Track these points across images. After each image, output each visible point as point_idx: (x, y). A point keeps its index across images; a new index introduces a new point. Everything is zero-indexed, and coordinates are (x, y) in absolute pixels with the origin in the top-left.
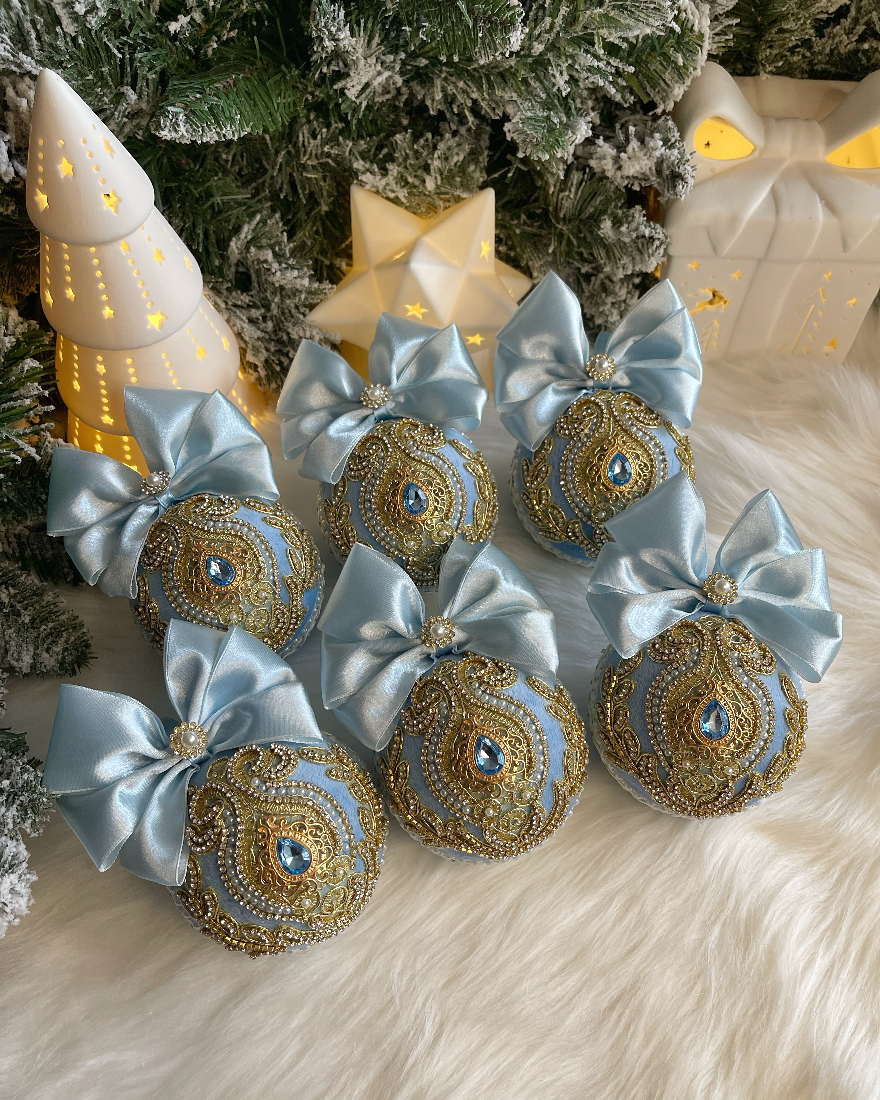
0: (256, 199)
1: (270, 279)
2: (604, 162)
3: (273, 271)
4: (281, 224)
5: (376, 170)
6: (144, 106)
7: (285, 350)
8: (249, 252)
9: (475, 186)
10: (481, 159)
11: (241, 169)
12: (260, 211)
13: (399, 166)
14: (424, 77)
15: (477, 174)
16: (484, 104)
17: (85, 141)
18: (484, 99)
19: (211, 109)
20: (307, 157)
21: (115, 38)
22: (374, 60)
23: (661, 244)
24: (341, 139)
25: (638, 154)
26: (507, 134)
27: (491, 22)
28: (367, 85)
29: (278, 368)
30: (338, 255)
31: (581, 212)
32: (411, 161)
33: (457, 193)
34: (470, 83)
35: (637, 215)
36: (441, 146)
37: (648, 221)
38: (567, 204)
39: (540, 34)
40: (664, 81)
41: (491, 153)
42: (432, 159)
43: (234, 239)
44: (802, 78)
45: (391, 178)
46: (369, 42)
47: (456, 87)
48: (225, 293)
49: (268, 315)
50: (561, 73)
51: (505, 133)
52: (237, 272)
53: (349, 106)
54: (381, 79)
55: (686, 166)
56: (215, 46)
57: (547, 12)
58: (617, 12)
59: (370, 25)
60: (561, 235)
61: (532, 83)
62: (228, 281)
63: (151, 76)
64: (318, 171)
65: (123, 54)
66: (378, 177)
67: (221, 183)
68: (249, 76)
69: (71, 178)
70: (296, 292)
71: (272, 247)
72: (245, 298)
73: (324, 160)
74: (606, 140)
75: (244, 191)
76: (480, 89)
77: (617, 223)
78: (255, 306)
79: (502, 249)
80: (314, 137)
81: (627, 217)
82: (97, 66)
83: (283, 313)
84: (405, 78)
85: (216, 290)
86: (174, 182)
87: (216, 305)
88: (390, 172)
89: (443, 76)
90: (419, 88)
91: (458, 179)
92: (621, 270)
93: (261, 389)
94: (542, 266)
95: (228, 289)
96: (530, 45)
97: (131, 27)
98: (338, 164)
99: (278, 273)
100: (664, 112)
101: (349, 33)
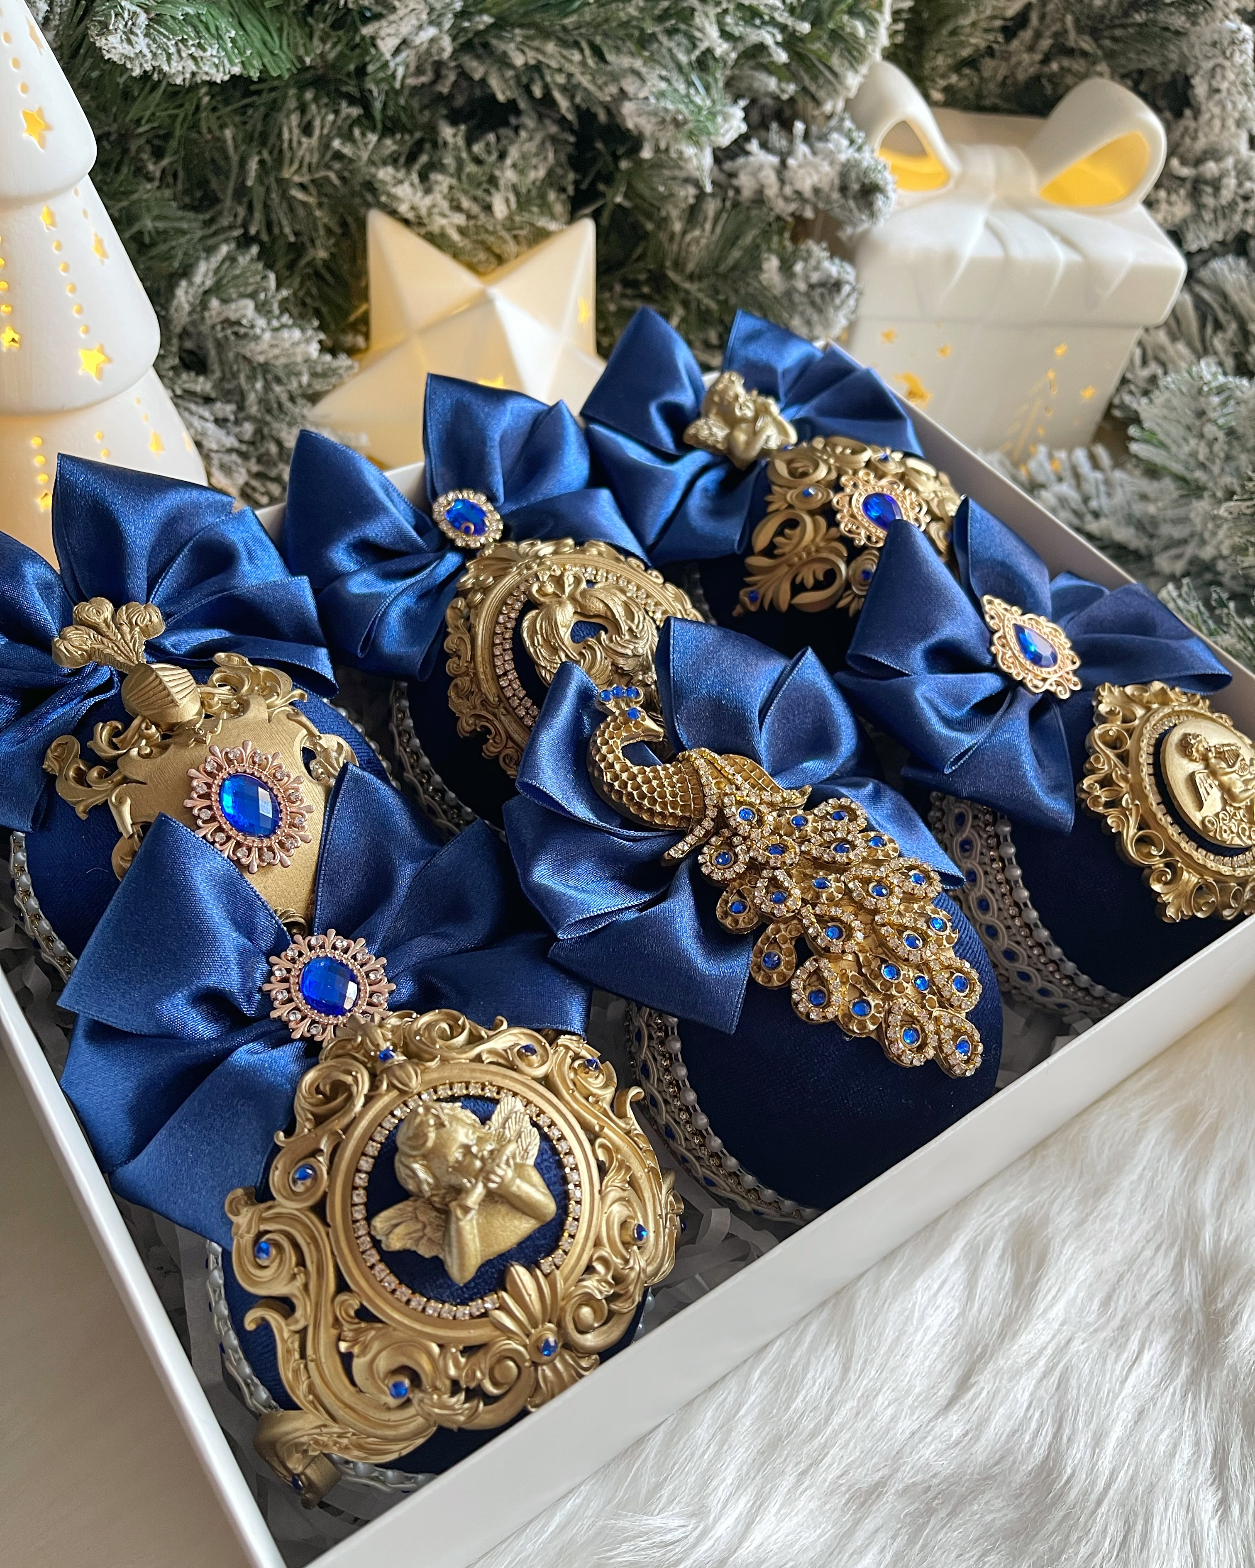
0: (214, 228)
2: (759, 177)
3: (258, 331)
4: (260, 266)
5: (416, 181)
8: (208, 310)
10: (564, 186)
12: (225, 245)
15: (559, 208)
16: (585, 80)
18: (585, 72)
19: (187, 18)
20: (294, 168)
23: (851, 291)
24: (357, 131)
25: (810, 160)
26: (627, 119)
28: (405, 41)
31: (719, 260)
32: (469, 171)
33: (543, 224)
35: (814, 250)
36: (513, 151)
37: (832, 257)
38: (696, 251)
40: (830, 69)
42: (502, 170)
43: (184, 283)
45: (439, 195)
51: (624, 118)
53: (379, 70)
54: (423, 37)
55: (884, 175)
60: (688, 298)
62: (174, 355)
64: (311, 192)
66: (420, 194)
70: (292, 371)
71: (251, 296)
73: (323, 174)
74: (759, 146)
77: (787, 262)
80: (311, 133)
81: (800, 251)
83: (269, 409)
84: (456, 43)
88: (437, 188)
89: (519, 39)
90: (475, 64)
100: (833, 113)
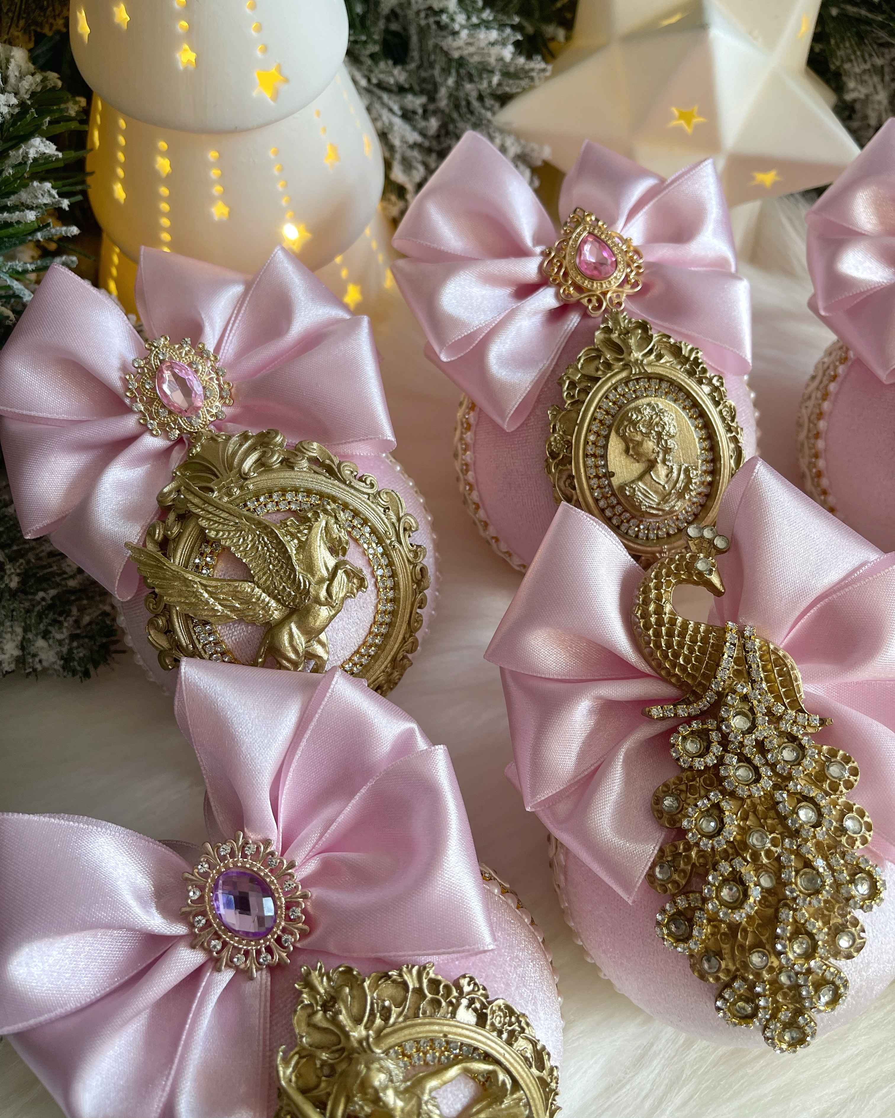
1: (448, 43)
48: (369, 62)
52: (388, 30)
72: (398, 75)
78: (412, 90)
87: (354, 82)
95: (372, 56)
99: (463, 34)
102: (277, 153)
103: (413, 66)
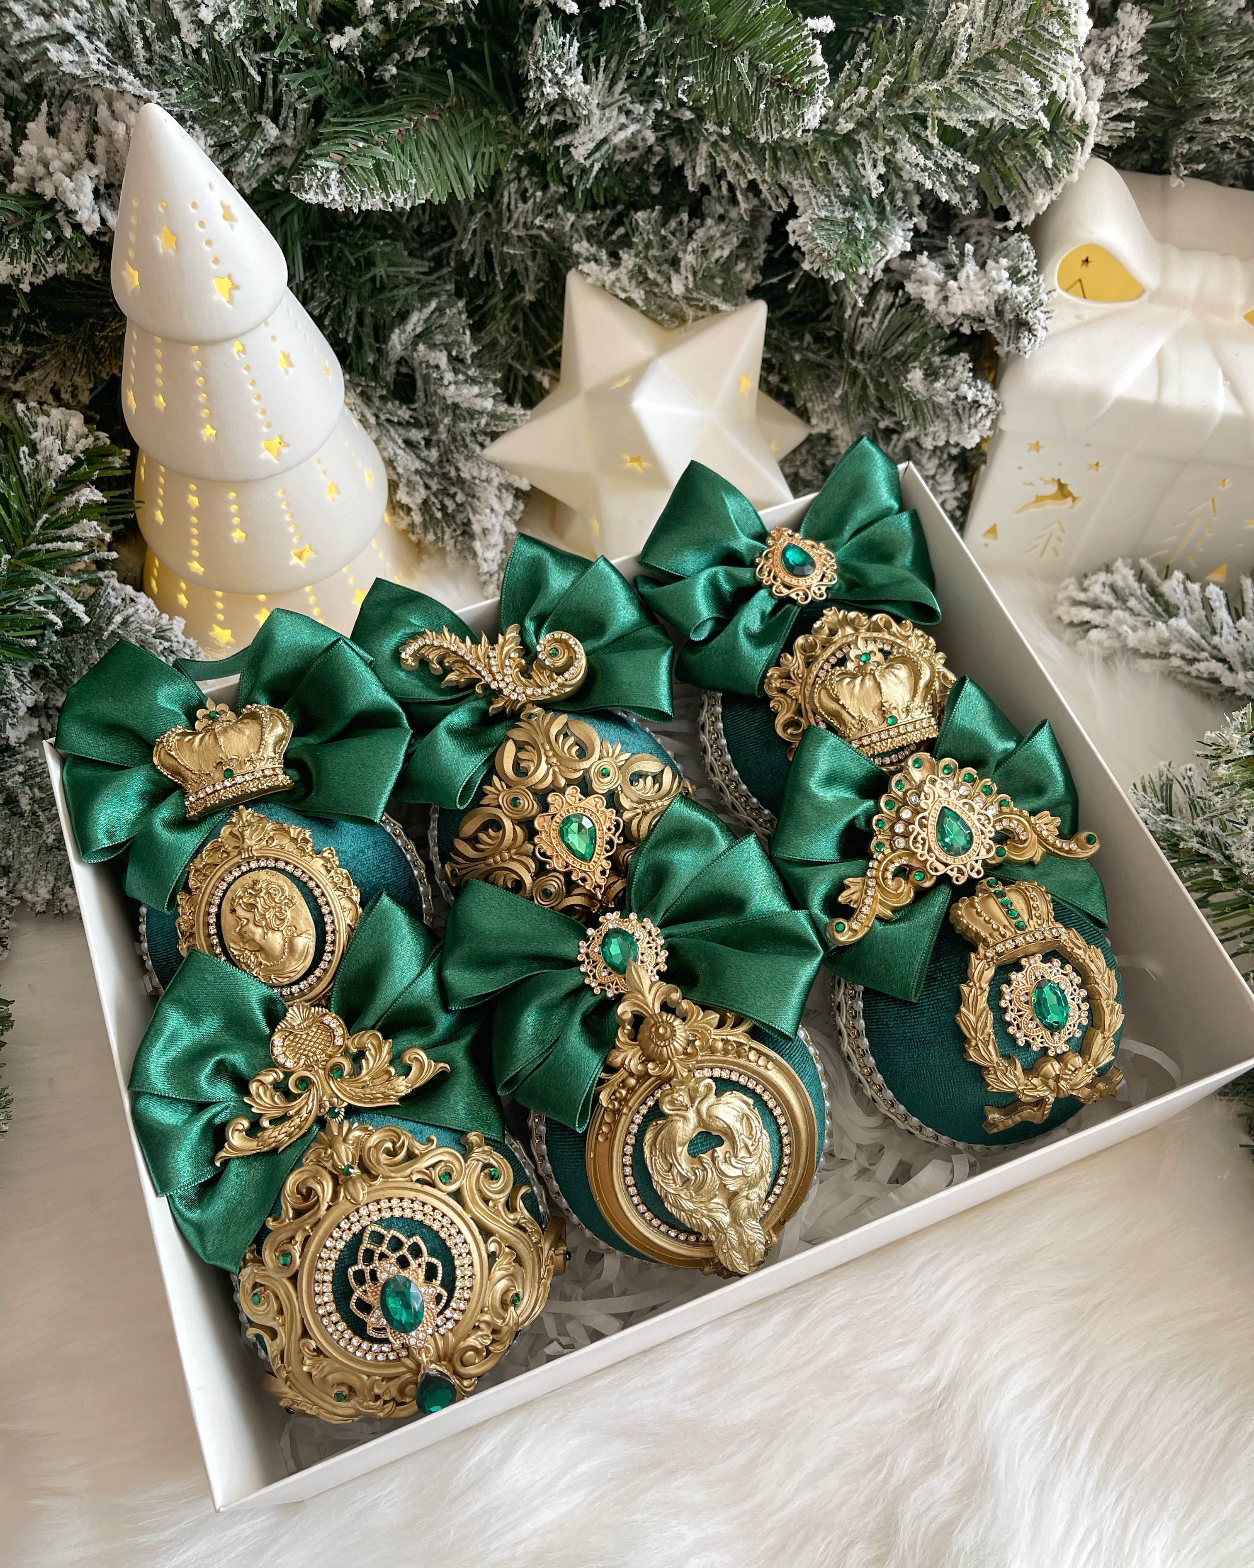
0: (435, 276)
1: (441, 391)
2: (925, 288)
3: (446, 382)
4: (464, 317)
5: (605, 258)
6: (289, 141)
7: (453, 490)
8: (415, 350)
9: (744, 292)
10: (755, 255)
11: (420, 226)
12: (436, 295)
13: (636, 255)
14: (687, 134)
15: (747, 276)
16: (764, 188)
17: (194, 205)
18: (764, 181)
19: (378, 165)
20: (512, 224)
21: (255, 51)
22: (615, 113)
23: (989, 413)
24: (560, 209)
25: (972, 285)
26: (791, 236)
27: (780, 86)
28: (604, 141)
29: (439, 515)
30: (542, 364)
31: (885, 348)
32: (653, 252)
33: (715, 302)
34: (747, 156)
35: (960, 368)
36: (700, 234)
37: (975, 378)
38: (867, 334)
39: (850, 108)
40: (1025, 182)
41: (771, 248)
42: (685, 251)
43: (397, 331)
44: (1233, 186)
45: (624, 271)
46: (611, 87)
47: (728, 160)
48: (377, 403)
49: (434, 438)
50: (875, 166)
51: (787, 233)
52: (398, 373)
53: (577, 168)
54: (622, 135)
55: (1037, 312)
56: (394, 71)
57: (864, 79)
58: (964, 87)
59: (613, 65)
60: (854, 375)
61: (833, 171)
62: (382, 387)
63: (302, 106)
64: (525, 245)
65: (263, 75)
66: (606, 269)
67: (388, 249)
68: (437, 118)
69: (172, 253)
70: (472, 414)
71: (448, 347)
72: (404, 413)
73: (535, 232)
74: (931, 257)
75: (420, 262)
76: (760, 164)
77: (931, 374)
78: (417, 424)
79: (774, 379)
80: (525, 200)
81: (946, 368)
82: (227, 84)
83: (454, 440)
84: (660, 134)
85: (366, 397)
86: (325, 239)
87: (363, 421)
88: (623, 263)
89: (712, 139)
90: (677, 149)
91: (719, 281)
92: (930, 439)
93: (414, 538)
94: (825, 411)
95: (382, 397)
96: (836, 119)
97: (279, 37)
98: (554, 240)
99: (452, 387)
100: (1018, 228)
101: (581, 78)
102: (284, 493)
103: (416, 405)
